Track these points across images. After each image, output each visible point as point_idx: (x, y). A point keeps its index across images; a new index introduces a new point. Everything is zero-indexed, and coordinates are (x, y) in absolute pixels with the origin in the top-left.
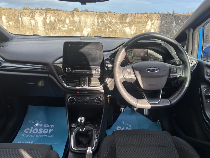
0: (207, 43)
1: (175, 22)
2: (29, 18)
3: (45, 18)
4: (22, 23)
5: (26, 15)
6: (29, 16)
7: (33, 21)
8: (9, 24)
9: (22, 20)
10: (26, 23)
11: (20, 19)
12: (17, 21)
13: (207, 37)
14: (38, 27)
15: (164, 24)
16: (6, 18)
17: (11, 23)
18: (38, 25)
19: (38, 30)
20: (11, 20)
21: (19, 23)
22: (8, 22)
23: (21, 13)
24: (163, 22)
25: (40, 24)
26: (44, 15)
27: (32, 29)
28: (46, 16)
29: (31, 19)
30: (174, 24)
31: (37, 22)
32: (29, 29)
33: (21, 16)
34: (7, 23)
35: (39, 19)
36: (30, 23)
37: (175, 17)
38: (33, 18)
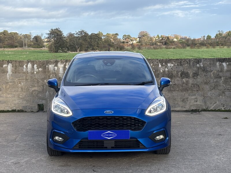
0: (189, 78)
1: (160, 64)
2: (53, 65)
3: (65, 65)
4: (48, 69)
5: (52, 64)
6: (54, 64)
7: (56, 68)
8: (39, 70)
9: (48, 67)
10: (51, 69)
11: (47, 66)
12: (45, 68)
13: (188, 74)
14: (59, 72)
15: (152, 66)
16: (37, 66)
17: (40, 69)
18: (59, 70)
19: (59, 73)
20: (40, 68)
21: (46, 69)
22: (38, 68)
23: (48, 62)
24: (151, 64)
25: (61, 69)
26: (65, 63)
27: (55, 73)
28: (65, 64)
29: (54, 66)
30: (160, 66)
31: (59, 68)
32: (53, 73)
33: (48, 64)
34: (37, 70)
35: (61, 66)
36: (54, 69)
37: (160, 61)
38: (56, 65)
